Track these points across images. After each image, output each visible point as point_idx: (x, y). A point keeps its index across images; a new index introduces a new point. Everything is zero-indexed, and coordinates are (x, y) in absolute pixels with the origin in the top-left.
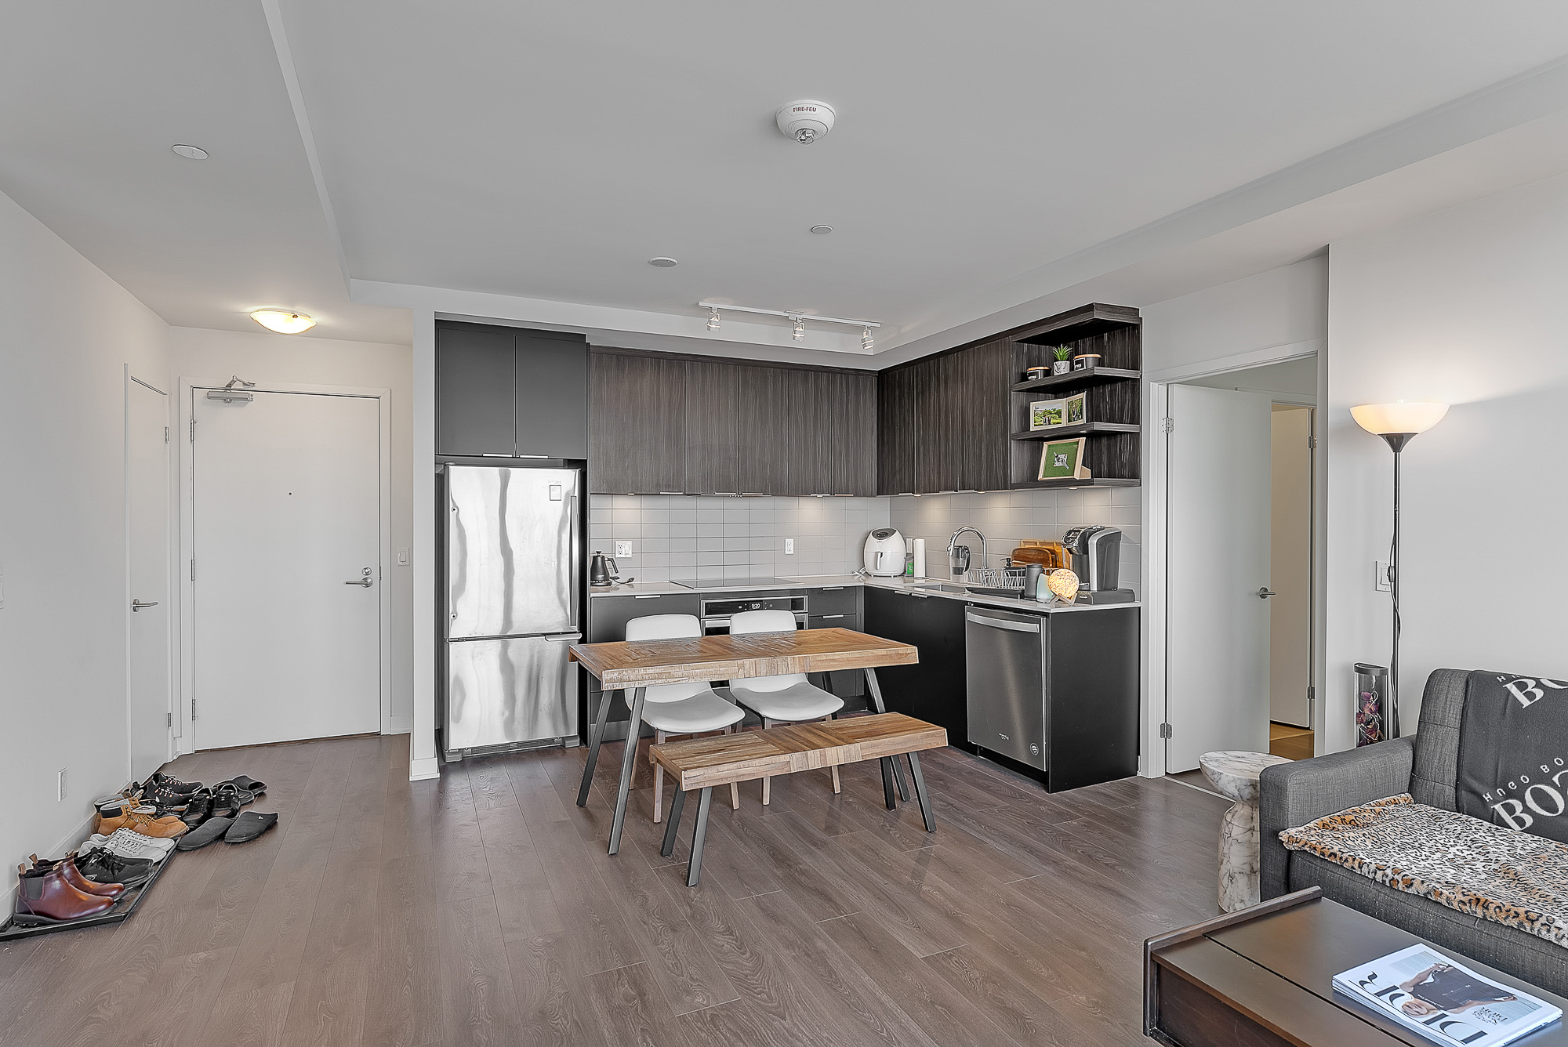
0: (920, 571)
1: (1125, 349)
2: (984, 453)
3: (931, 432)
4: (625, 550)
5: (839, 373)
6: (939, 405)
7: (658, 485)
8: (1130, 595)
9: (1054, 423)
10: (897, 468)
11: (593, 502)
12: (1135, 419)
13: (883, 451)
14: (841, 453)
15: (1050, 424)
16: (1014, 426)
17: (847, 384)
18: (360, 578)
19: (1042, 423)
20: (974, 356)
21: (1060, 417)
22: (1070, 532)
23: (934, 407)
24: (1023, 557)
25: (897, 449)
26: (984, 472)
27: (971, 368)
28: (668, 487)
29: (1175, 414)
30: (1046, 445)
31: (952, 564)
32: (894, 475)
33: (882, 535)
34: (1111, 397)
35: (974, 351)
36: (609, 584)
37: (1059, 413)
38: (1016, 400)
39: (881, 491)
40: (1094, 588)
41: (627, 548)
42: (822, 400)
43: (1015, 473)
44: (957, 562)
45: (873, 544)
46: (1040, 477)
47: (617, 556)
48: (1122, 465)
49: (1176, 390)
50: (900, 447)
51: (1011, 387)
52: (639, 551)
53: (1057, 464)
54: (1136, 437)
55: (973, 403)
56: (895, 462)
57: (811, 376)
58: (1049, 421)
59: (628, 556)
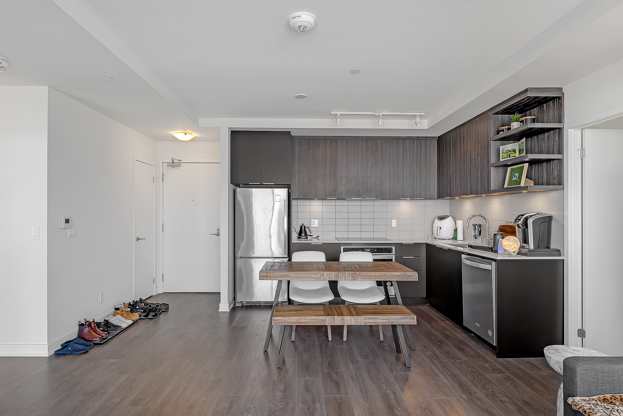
0: (460, 237)
1: (555, 112)
2: (479, 175)
3: (458, 166)
4: (315, 223)
5: (416, 139)
6: (461, 151)
7: (326, 195)
8: (558, 252)
9: (512, 157)
10: (445, 185)
11: (294, 203)
12: (560, 151)
13: (439, 176)
14: (417, 178)
15: (510, 157)
16: (493, 160)
17: (420, 144)
18: (216, 232)
19: (506, 157)
20: (475, 124)
21: (515, 153)
22: (519, 216)
23: (459, 153)
24: (504, 230)
25: (445, 175)
26: (479, 185)
27: (474, 131)
28: (331, 195)
29: (587, 147)
30: (509, 169)
31: (473, 234)
32: (444, 188)
33: (441, 218)
34: (548, 139)
35: (475, 121)
36: (307, 238)
37: (515, 151)
38: (493, 145)
39: (440, 196)
40: (532, 247)
41: (316, 222)
42: (406, 153)
43: (493, 185)
44: (475, 232)
45: (438, 223)
46: (505, 186)
47: (312, 226)
48: (554, 178)
49: (587, 132)
50: (446, 174)
51: (490, 139)
52: (322, 224)
53: (514, 179)
54: (560, 161)
55: (475, 149)
56: (444, 180)
57: (401, 142)
58: (510, 155)
59: (317, 226)
